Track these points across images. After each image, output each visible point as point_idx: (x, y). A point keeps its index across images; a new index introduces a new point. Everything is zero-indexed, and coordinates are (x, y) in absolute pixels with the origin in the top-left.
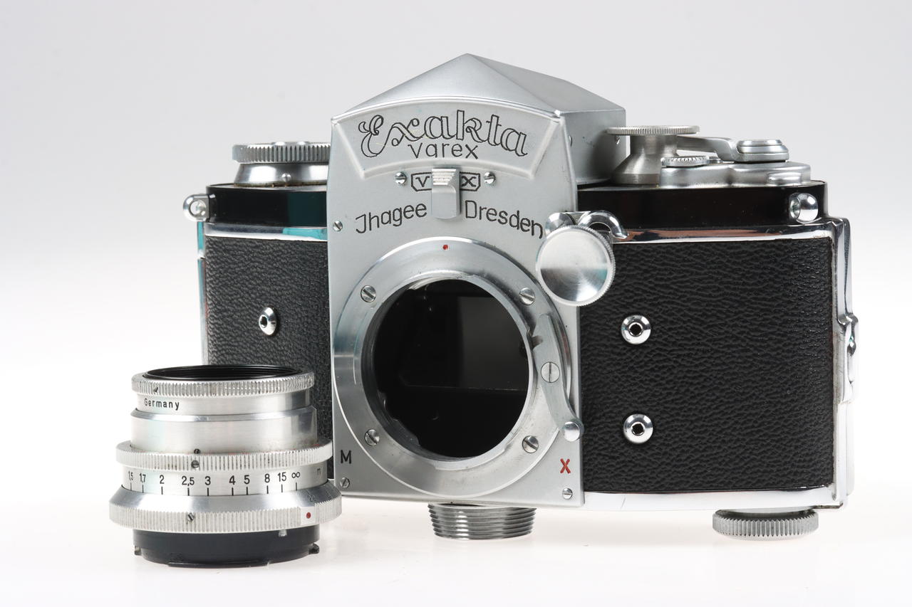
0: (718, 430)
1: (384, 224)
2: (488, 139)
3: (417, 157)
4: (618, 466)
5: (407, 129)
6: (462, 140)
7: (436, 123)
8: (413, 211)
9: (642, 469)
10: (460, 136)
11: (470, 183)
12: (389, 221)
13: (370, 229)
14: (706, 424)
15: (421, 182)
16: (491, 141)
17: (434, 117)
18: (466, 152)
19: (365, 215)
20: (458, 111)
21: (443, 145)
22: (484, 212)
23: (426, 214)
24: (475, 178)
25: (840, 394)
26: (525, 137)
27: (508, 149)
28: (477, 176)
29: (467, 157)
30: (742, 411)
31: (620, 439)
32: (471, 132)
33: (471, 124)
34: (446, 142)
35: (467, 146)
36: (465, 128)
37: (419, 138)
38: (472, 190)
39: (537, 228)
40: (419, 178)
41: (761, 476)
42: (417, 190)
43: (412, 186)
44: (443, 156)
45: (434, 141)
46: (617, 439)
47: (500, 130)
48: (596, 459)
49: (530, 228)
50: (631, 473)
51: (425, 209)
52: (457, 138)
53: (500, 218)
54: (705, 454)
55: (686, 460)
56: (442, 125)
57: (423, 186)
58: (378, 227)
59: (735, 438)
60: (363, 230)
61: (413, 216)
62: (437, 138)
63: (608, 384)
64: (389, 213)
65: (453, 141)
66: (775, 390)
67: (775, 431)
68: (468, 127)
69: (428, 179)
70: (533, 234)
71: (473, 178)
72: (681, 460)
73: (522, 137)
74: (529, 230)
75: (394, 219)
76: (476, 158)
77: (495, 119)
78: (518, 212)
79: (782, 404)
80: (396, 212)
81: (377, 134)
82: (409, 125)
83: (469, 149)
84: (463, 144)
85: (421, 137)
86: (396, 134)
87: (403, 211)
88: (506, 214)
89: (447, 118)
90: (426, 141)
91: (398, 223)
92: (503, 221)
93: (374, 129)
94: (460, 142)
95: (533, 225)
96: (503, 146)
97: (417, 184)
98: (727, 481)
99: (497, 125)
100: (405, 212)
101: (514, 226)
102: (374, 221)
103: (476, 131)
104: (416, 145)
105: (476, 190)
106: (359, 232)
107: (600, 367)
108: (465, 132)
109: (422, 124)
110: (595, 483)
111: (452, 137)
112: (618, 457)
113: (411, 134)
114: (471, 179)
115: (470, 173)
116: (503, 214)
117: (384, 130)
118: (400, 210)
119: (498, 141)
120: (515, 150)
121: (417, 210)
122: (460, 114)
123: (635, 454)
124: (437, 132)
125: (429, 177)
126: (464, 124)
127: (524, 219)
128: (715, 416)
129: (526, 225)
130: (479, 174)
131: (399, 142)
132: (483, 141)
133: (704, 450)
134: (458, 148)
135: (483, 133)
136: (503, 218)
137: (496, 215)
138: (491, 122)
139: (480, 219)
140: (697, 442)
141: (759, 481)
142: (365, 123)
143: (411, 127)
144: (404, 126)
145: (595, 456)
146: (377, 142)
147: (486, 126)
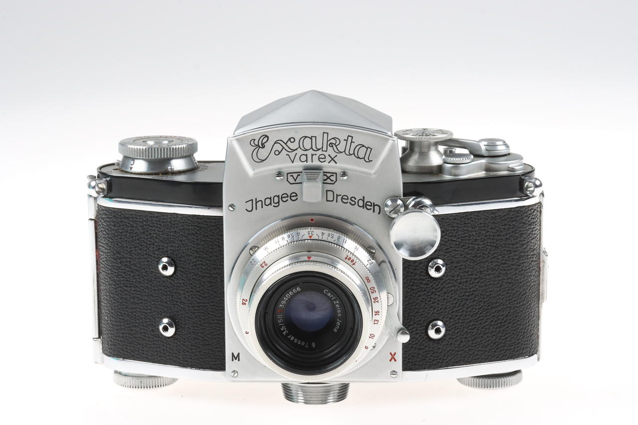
0: (482, 326)
1: (267, 205)
2: (345, 151)
3: (293, 162)
4: (424, 354)
5: (286, 144)
6: (326, 151)
7: (307, 141)
8: (288, 197)
9: (438, 355)
10: (325, 149)
11: (330, 179)
12: (270, 204)
13: (256, 209)
14: (475, 323)
15: (294, 179)
16: (347, 152)
17: (306, 137)
18: (328, 159)
19: (252, 200)
20: (324, 133)
21: (312, 155)
22: (339, 198)
23: (297, 199)
24: (333, 176)
25: (544, 297)
26: (371, 150)
27: (359, 158)
28: (335, 175)
29: (329, 163)
30: (495, 314)
31: (426, 337)
32: (332, 146)
33: (333, 141)
34: (314, 153)
35: (329, 155)
36: (329, 143)
37: (294, 150)
38: (331, 184)
39: (377, 208)
40: (292, 176)
41: (504, 353)
42: (291, 184)
43: (287, 181)
44: (312, 162)
45: (305, 153)
46: (423, 338)
47: (353, 145)
48: (410, 350)
49: (372, 208)
50: (432, 358)
51: (297, 196)
52: (322, 151)
53: (351, 201)
54: (474, 342)
55: (463, 347)
56: (312, 142)
57: (295, 181)
58: (262, 207)
59: (491, 331)
60: (251, 209)
61: (287, 200)
62: (308, 150)
63: (418, 303)
64: (270, 198)
65: (320, 152)
66: (514, 299)
67: (513, 324)
68: (331, 143)
69: (299, 176)
70: (374, 211)
71: (331, 175)
72: (460, 347)
73: (369, 150)
74: (371, 209)
75: (274, 202)
76: (336, 163)
77: (350, 138)
78: (364, 197)
79: (518, 307)
80: (275, 198)
81: (263, 147)
82: (287, 142)
83: (331, 157)
84: (326, 154)
85: (296, 149)
86: (278, 147)
87: (280, 197)
88: (355, 199)
89: (316, 137)
90: (300, 152)
91: (277, 205)
92: (353, 203)
93: (262, 144)
94: (324, 153)
95: (374, 206)
96: (355, 156)
97: (291, 180)
98: (486, 357)
99: (352, 142)
100: (282, 198)
101: (360, 207)
102: (259, 204)
103: (336, 146)
104: (292, 155)
105: (334, 184)
106: (248, 211)
107: (413, 293)
108: (328, 146)
109: (297, 141)
110: (409, 365)
111: (319, 150)
112: (424, 349)
113: (289, 147)
114: (330, 176)
115: (329, 173)
116: (353, 199)
117: (268, 145)
118: (278, 196)
119: (352, 152)
120: (364, 158)
121: (291, 197)
122: (325, 135)
123: (434, 346)
124: (308, 146)
125: (299, 175)
126: (327, 141)
127: (367, 202)
128: (480, 318)
129: (369, 205)
130: (336, 173)
131: (280, 153)
132: (341, 152)
133: (473, 340)
134: (323, 157)
135: (341, 148)
136: (353, 201)
137: (348, 199)
138: (347, 140)
139: (337, 202)
140: (469, 335)
141: (503, 355)
142: (255, 140)
143: (289, 144)
144: (284, 142)
145: (409, 349)
146: (263, 153)
147: (343, 143)
